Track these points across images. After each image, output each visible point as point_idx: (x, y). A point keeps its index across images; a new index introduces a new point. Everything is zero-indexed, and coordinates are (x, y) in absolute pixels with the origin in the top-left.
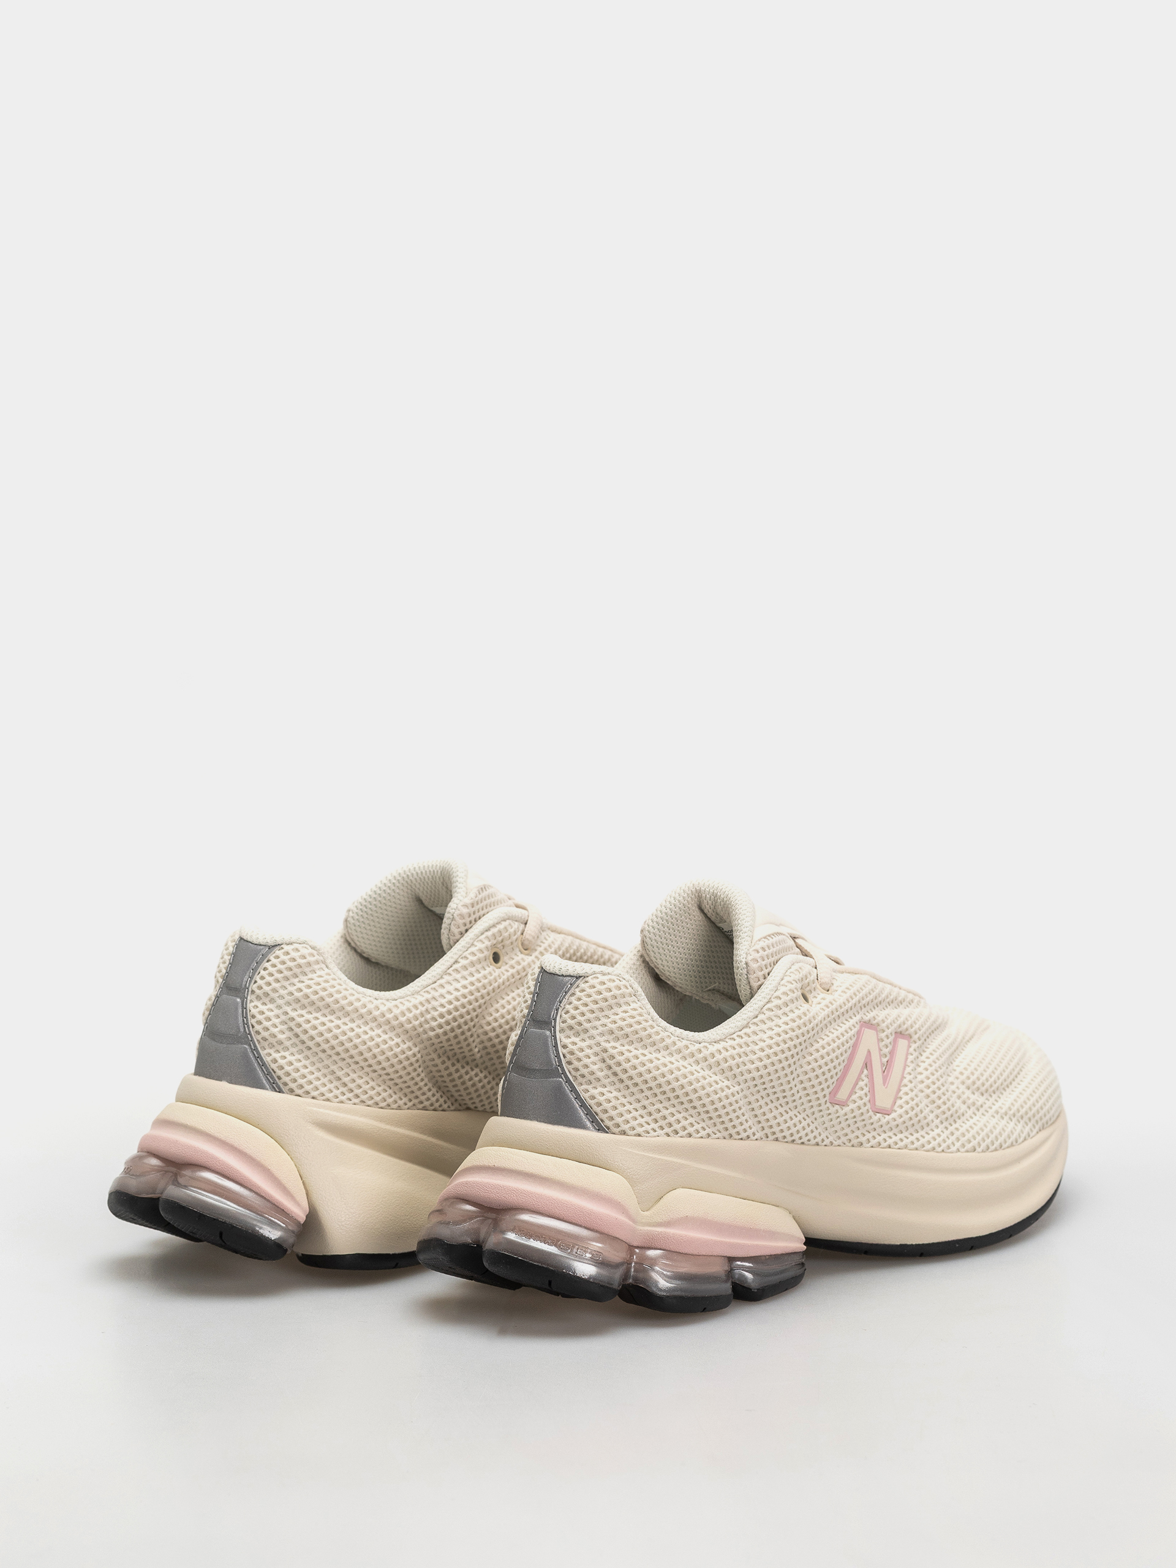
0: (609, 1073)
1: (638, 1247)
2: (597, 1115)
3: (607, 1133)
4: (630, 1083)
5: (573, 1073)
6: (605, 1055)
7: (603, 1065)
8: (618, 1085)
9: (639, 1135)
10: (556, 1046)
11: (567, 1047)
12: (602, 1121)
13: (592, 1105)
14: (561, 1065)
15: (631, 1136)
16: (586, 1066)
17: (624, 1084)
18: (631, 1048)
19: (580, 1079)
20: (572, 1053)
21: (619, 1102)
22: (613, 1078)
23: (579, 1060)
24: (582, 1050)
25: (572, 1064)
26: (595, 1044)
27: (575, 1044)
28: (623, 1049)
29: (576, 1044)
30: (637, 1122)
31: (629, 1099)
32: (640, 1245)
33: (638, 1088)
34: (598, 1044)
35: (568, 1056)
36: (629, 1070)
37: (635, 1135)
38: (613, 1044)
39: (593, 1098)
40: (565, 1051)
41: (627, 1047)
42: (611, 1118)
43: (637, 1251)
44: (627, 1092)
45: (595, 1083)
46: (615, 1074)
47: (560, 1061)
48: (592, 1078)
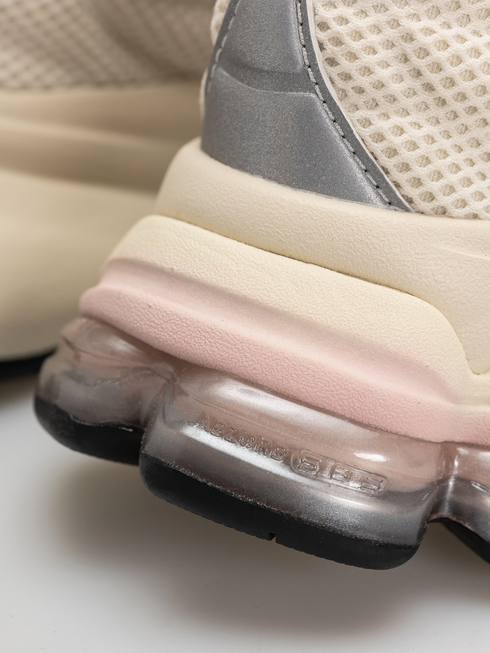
0: (417, 84)
1: (464, 444)
2: (387, 173)
3: (407, 210)
4: (459, 107)
5: (340, 83)
6: (408, 47)
7: (404, 69)
8: (435, 111)
9: (475, 217)
10: (304, 24)
11: (328, 28)
12: (397, 185)
13: (378, 153)
14: (313, 65)
15: (458, 218)
16: (367, 71)
17: (447, 109)
18: (465, 31)
19: (354, 97)
20: (338, 42)
21: (435, 147)
22: (424, 96)
23: (353, 56)
24: (358, 35)
25: (337, 64)
26: (389, 23)
27: (344, 21)
28: (448, 34)
29: (347, 22)
30: (472, 189)
31: (457, 139)
32: (467, 439)
33: (476, 116)
34: (395, 23)
35: (329, 47)
36: (459, 80)
37: (467, 217)
38: (426, 22)
39: (380, 137)
40: (323, 36)
41: (456, 30)
42: (418, 182)
43: (462, 451)
44: (452, 126)
45: (384, 106)
46: (429, 88)
47: (312, 56)
48: (379, 95)
